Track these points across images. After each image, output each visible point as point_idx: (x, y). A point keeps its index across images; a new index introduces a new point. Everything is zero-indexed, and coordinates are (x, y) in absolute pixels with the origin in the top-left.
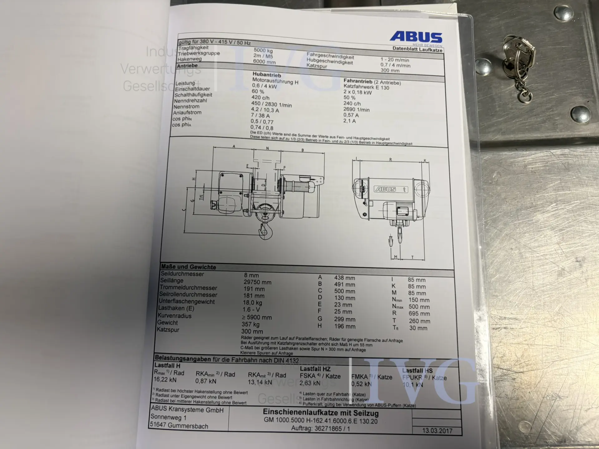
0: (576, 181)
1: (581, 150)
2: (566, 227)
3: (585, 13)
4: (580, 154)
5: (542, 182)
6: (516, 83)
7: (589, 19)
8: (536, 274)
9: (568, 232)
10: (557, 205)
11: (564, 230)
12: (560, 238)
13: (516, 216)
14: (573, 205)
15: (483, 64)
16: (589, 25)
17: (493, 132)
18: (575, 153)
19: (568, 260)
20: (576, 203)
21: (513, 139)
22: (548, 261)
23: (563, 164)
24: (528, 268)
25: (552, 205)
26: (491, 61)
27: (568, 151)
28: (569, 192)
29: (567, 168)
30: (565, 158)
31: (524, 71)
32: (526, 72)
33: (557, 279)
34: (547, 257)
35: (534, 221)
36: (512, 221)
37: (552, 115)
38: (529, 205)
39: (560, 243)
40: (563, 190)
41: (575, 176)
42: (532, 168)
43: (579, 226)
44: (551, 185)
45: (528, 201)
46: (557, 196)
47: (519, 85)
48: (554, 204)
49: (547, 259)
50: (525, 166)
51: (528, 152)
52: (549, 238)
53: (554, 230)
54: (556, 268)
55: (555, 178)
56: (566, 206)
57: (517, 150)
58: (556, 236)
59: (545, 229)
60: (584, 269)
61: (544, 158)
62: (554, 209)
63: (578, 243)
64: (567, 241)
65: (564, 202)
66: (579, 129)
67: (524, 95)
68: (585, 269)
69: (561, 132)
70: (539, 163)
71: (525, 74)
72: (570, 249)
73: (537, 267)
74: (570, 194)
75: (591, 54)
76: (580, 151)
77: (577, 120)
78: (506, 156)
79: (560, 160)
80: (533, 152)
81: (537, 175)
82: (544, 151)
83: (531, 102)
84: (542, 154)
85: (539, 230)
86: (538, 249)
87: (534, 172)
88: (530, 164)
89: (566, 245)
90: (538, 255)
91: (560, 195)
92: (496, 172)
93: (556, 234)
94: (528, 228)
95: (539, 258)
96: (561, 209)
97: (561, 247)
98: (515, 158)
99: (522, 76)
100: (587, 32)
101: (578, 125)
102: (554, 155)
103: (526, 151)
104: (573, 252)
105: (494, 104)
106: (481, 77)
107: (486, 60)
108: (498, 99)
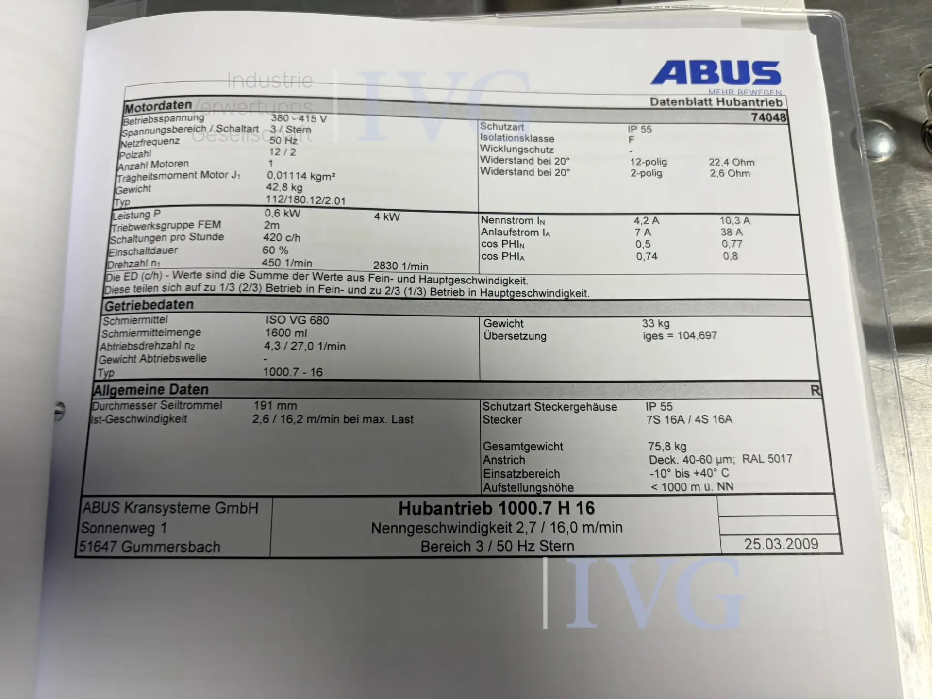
15: (877, 134)
17: (916, 300)
26: (892, 125)
105: (912, 231)
106: (874, 164)
107: (883, 125)
108: (920, 218)
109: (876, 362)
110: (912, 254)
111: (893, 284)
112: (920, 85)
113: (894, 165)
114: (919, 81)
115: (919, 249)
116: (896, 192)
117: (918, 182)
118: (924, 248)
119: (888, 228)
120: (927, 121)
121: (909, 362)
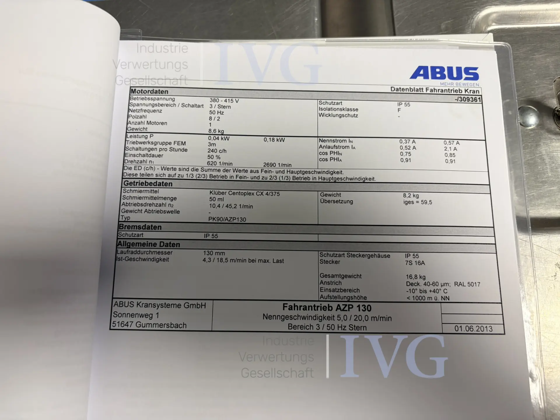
15: (528, 114)
17: (545, 204)
105: (545, 167)
106: (527, 130)
107: (532, 108)
108: (549, 160)
109: (523, 237)
110: (544, 179)
111: (533, 195)
112: (554, 88)
113: (537, 131)
114: (553, 86)
115: (548, 177)
116: (538, 146)
117: (549, 141)
118: (551, 177)
119: (532, 165)
120: (556, 107)
121: (540, 237)
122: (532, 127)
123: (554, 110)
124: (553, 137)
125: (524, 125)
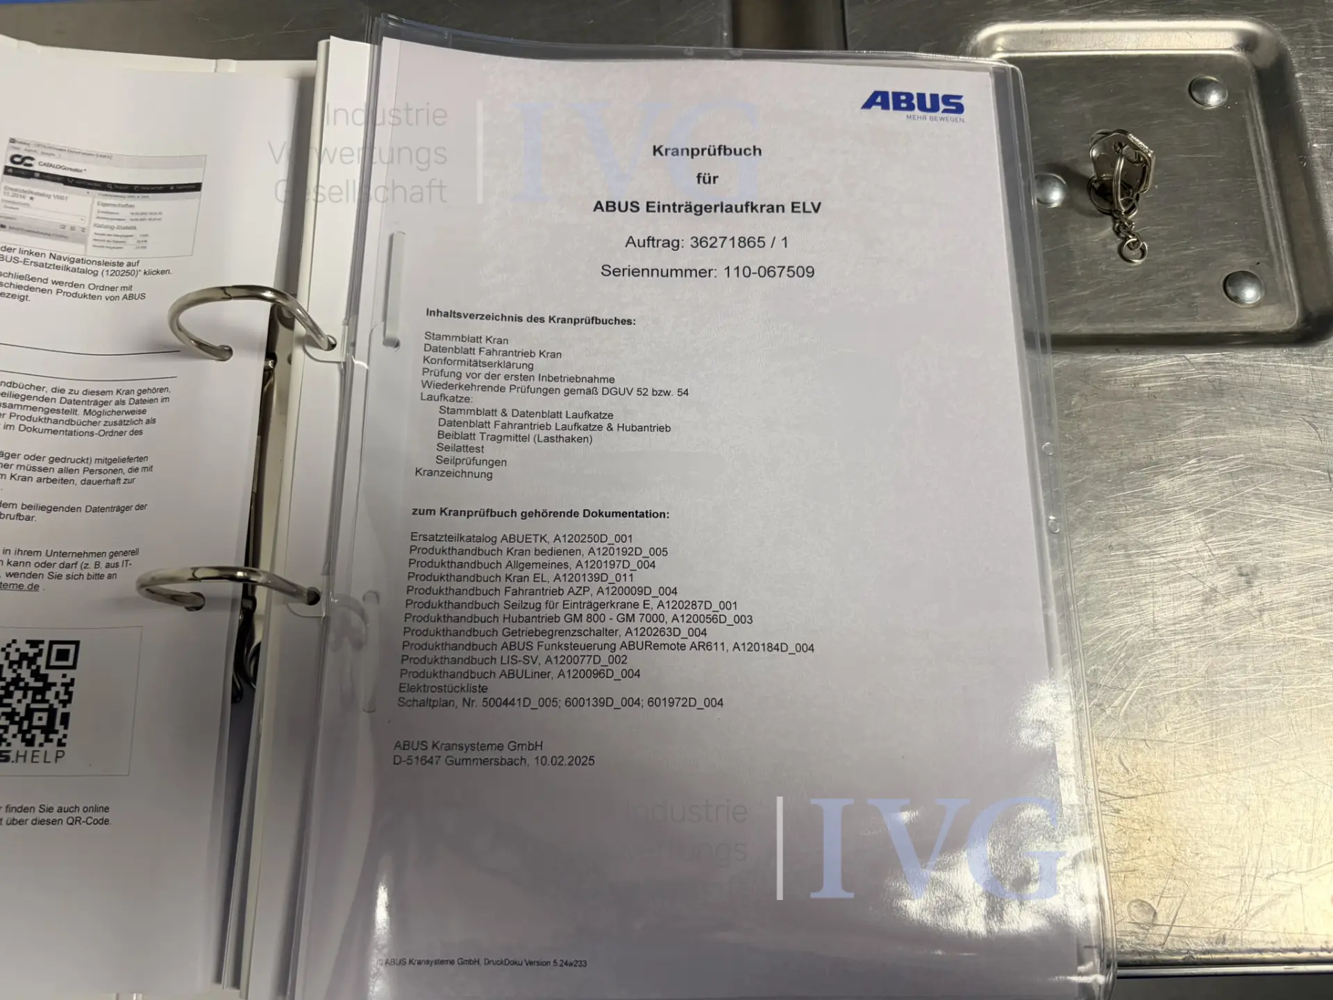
0: (1237, 416)
1: (1246, 356)
2: (1218, 507)
3: (1250, 95)
4: (1243, 363)
5: (1168, 416)
6: (1115, 223)
7: (1258, 106)
8: (1160, 599)
9: (1221, 515)
10: (1199, 461)
11: (1215, 511)
12: (1207, 528)
13: (1119, 482)
14: (1231, 463)
16: (1257, 116)
17: (1071, 316)
18: (1234, 361)
19: (1223, 571)
20: (1238, 459)
21: (1111, 332)
22: (1182, 573)
23: (1209, 381)
24: (1144, 586)
25: (1190, 462)
26: (1065, 179)
27: (1221, 356)
28: (1222, 437)
29: (1218, 390)
30: (1214, 371)
31: (1131, 201)
32: (1134, 201)
33: (1203, 609)
34: (1182, 565)
35: (1154, 493)
36: (1112, 492)
37: (1188, 287)
38: (1143, 461)
39: (1207, 538)
40: (1211, 432)
41: (1235, 406)
42: (1149, 388)
43: (1244, 505)
44: (1188, 422)
45: (1142, 451)
46: (1200, 444)
47: (1121, 227)
48: (1193, 461)
49: (1181, 569)
50: (1136, 383)
51: (1140, 357)
52: (1186, 526)
53: (1193, 511)
54: (1201, 587)
55: (1195, 408)
56: (1216, 464)
57: (1118, 351)
58: (1197, 523)
59: (1177, 508)
60: (1256, 591)
61: (1173, 368)
62: (1194, 470)
63: (1242, 538)
64: (1221, 535)
65: (1212, 455)
66: (1240, 316)
67: (1132, 247)
68: (1258, 591)
69: (1205, 319)
70: (1163, 379)
71: (1133, 207)
72: (1228, 551)
73: (1162, 584)
74: (1222, 440)
75: (1263, 171)
76: (1243, 357)
77: (1236, 299)
78: (1097, 363)
79: (1204, 373)
80: (1152, 357)
81: (1159, 402)
82: (1173, 355)
83: (1146, 261)
84: (1168, 362)
85: (1165, 511)
86: (1162, 548)
87: (1153, 396)
88: (1146, 379)
89: (1219, 541)
90: (1163, 560)
91: (1206, 443)
92: (1077, 393)
93: (1199, 520)
94: (1143, 505)
95: (1165, 567)
96: (1207, 470)
97: (1209, 545)
98: (1114, 367)
99: (1127, 209)
100: (1255, 130)
101: (1240, 308)
102: (1192, 364)
103: (1137, 354)
104: (1232, 557)
105: (1073, 263)
106: (1047, 209)
107: (1057, 178)
108: (1080, 253)
110: (1070, 280)
113: (1062, 210)
115: (1077, 277)
116: (1063, 232)
117: (1080, 225)
118: (1081, 276)
120: (1094, 176)
122: (1055, 205)
123: (1090, 180)
124: (1088, 219)
125: (1044, 203)
